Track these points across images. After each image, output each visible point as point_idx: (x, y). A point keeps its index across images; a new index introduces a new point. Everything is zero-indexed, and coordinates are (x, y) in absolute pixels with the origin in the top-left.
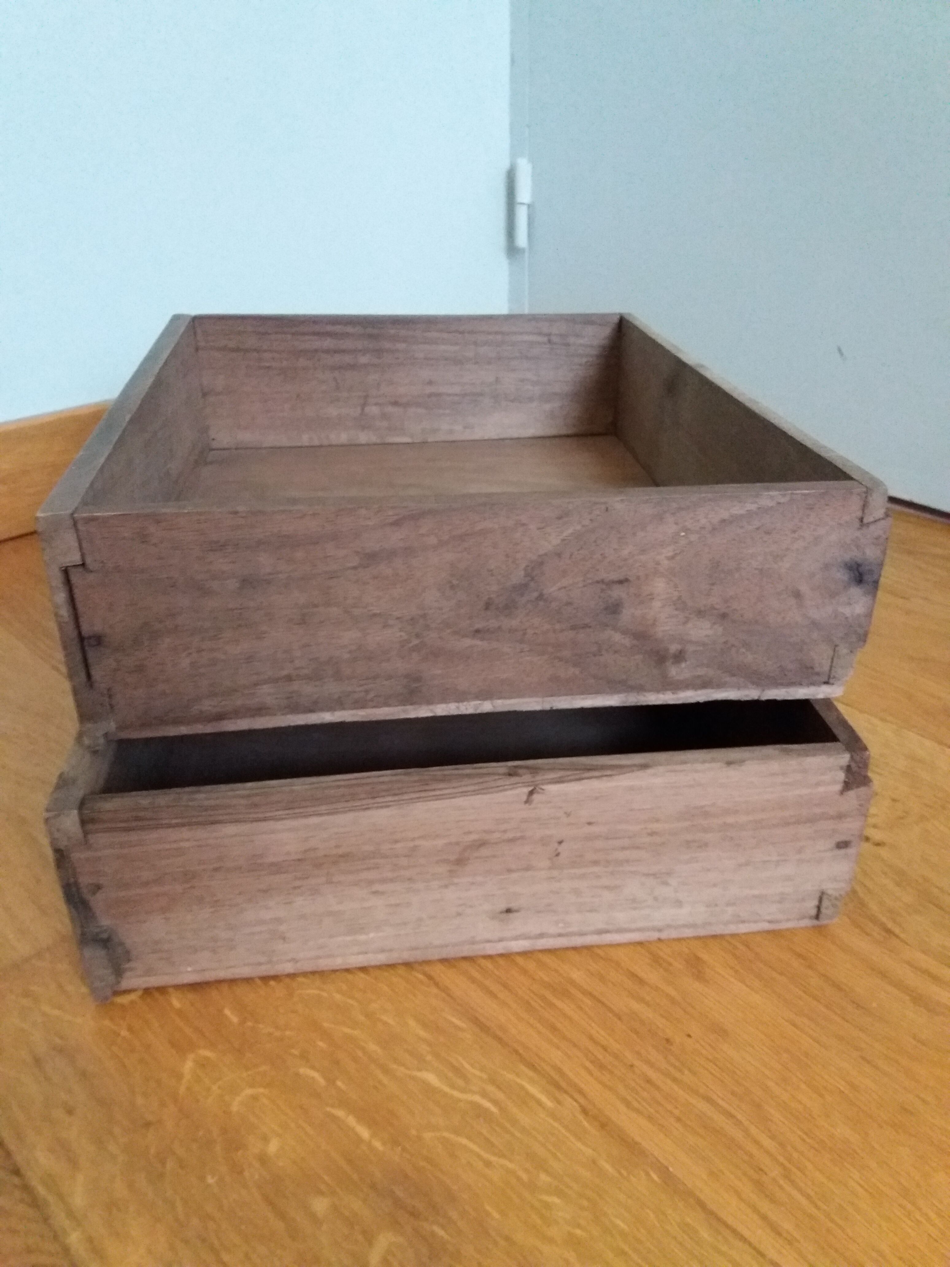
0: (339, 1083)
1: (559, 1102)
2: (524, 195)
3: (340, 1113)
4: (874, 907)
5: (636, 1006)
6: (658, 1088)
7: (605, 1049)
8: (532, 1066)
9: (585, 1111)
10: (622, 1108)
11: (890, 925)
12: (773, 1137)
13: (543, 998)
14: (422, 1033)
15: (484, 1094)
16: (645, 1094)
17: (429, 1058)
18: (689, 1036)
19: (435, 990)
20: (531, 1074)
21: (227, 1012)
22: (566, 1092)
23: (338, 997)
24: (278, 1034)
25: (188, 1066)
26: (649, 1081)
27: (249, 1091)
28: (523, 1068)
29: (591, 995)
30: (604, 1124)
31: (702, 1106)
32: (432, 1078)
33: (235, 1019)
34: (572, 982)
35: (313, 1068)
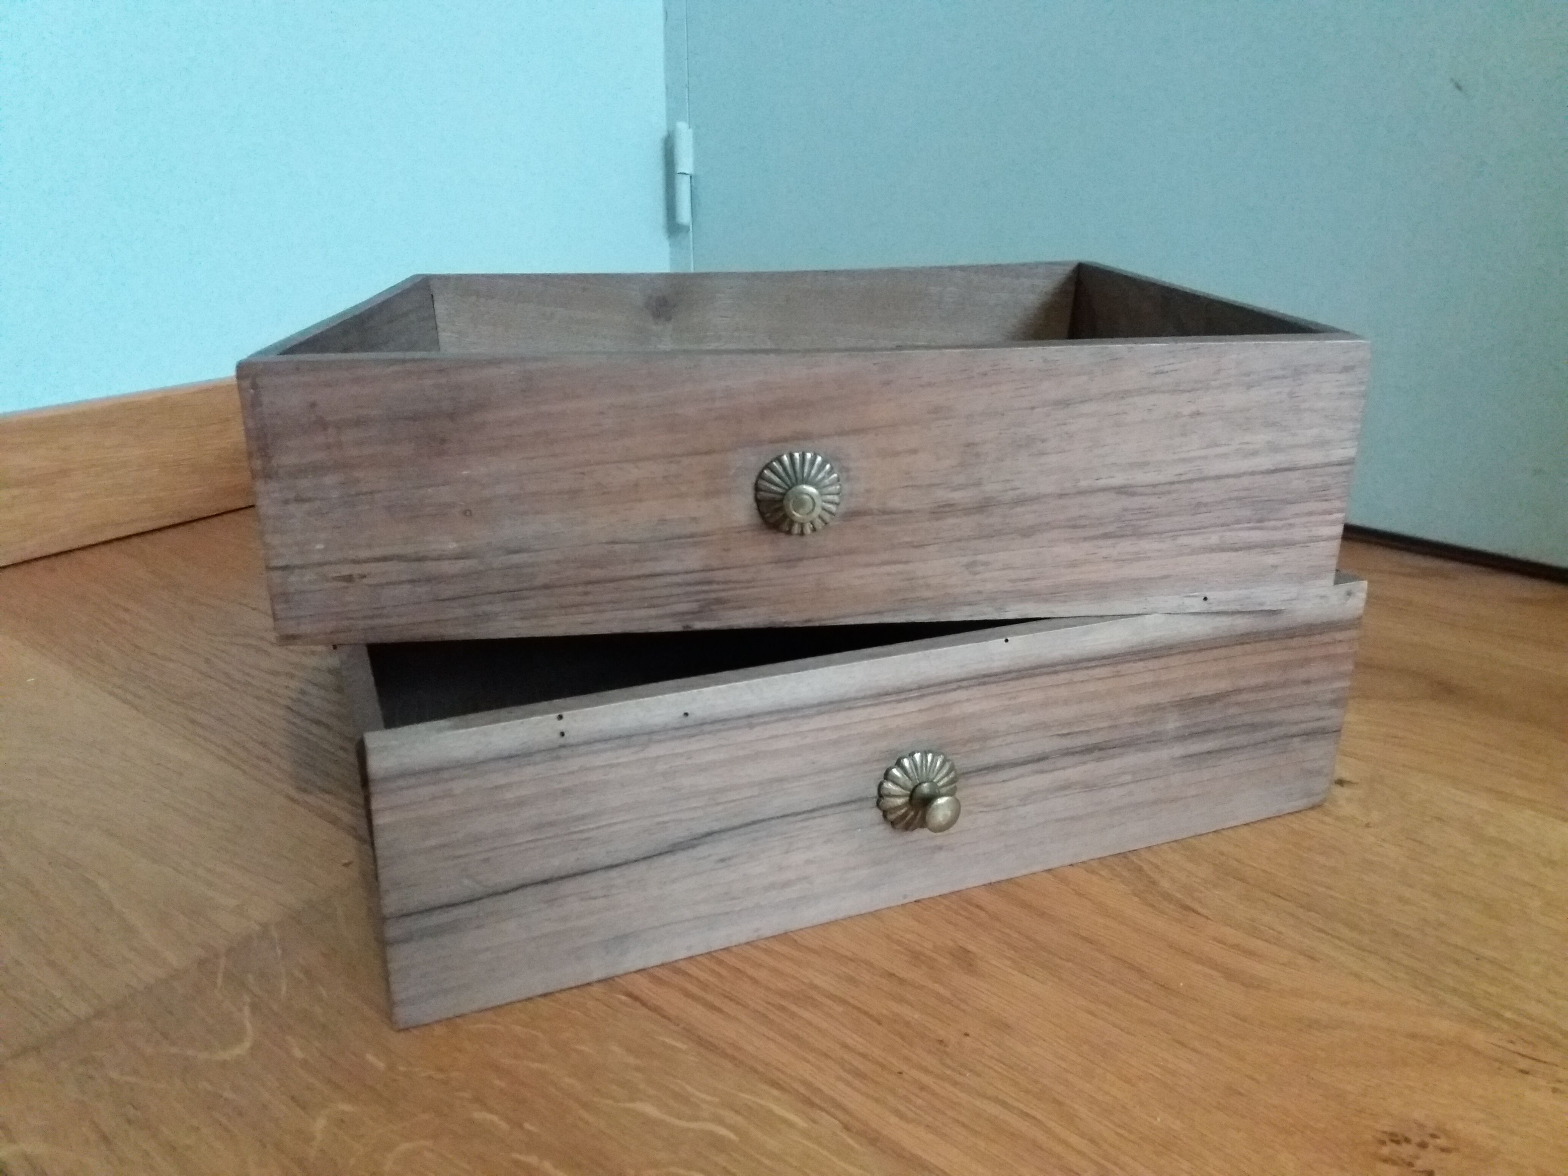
0: (527, 1126)
1: (814, 1121)
2: (686, 163)
3: (532, 1160)
4: (1165, 884)
5: (896, 1008)
6: (934, 1094)
7: (864, 1056)
8: (775, 1084)
9: (847, 1128)
10: (893, 1119)
11: (1189, 902)
12: (1082, 1135)
13: (783, 1009)
14: (631, 1060)
15: (720, 1121)
16: (919, 1102)
17: (642, 1086)
18: (967, 1035)
19: (643, 1011)
20: (775, 1092)
21: (370, 1057)
22: (822, 1109)
23: (518, 1029)
24: (441, 1076)
25: (320, 1124)
26: (923, 1088)
27: (405, 1146)
28: (765, 1087)
29: (842, 1001)
30: (874, 1139)
31: (993, 1109)
32: (650, 1110)
33: (381, 1065)
34: (815, 987)
35: (491, 1110)
